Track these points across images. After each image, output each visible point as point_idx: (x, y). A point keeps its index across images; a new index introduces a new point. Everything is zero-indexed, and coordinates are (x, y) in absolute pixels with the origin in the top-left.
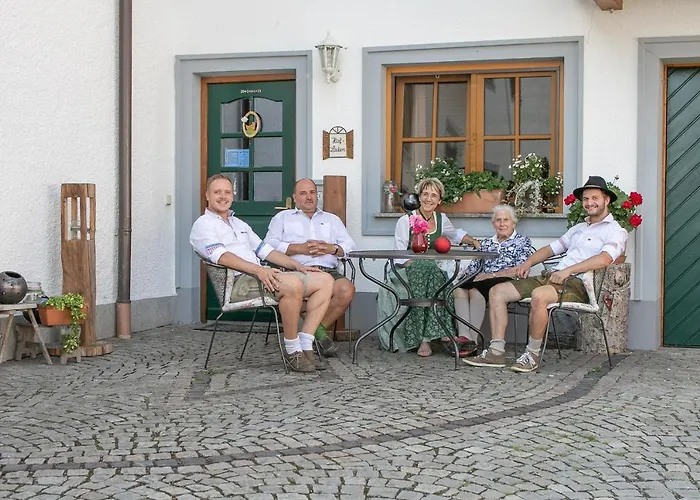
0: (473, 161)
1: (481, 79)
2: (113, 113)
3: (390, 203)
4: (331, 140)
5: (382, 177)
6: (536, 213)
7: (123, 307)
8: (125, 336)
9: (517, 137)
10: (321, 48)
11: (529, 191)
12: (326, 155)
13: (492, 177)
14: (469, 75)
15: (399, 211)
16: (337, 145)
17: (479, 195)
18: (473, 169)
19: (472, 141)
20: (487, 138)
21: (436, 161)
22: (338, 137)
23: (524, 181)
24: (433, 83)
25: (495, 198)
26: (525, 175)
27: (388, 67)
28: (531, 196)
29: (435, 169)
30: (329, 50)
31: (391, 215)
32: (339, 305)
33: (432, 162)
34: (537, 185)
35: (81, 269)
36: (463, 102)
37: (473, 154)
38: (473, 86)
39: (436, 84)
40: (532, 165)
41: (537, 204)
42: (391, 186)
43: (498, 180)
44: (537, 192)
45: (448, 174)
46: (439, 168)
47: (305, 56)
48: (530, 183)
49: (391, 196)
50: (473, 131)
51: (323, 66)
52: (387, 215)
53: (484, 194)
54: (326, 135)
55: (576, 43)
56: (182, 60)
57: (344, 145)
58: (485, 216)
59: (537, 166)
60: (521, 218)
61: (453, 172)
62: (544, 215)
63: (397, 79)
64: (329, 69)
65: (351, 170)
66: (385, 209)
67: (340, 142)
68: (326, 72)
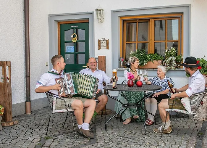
0: (151, 50)
1: (153, 20)
2: (23, 35)
3: (122, 65)
4: (101, 43)
5: (119, 56)
6: (174, 68)
7: (28, 103)
8: (29, 113)
9: (166, 41)
10: (97, 10)
11: (171, 61)
12: (99, 48)
13: (157, 55)
14: (149, 19)
15: (125, 68)
16: (103, 45)
17: (153, 62)
18: (151, 53)
19: (150, 43)
20: (155, 41)
21: (138, 50)
22: (103, 42)
23: (169, 57)
24: (136, 22)
25: (159, 63)
26: (169, 55)
27: (121, 17)
28: (172, 63)
29: (137, 53)
30: (100, 11)
31: (122, 69)
32: (102, 105)
33: (136, 50)
34: (174, 58)
35: (5, 93)
36: (147, 29)
37: (151, 47)
38: (150, 23)
39: (137, 23)
40: (172, 51)
41: (174, 65)
42: (122, 59)
43: (160, 57)
44: (174, 61)
45: (142, 55)
46: (139, 52)
47: (92, 13)
48: (171, 58)
49: (122, 62)
50: (151, 39)
51: (98, 17)
52: (121, 69)
53: (155, 62)
54: (99, 41)
55: (188, 6)
56: (51, 16)
57: (105, 45)
58: (155, 70)
59: (174, 51)
60: (168, 71)
61: (143, 54)
62: (177, 69)
63: (124, 21)
64: (99, 18)
65: (108, 54)
66: (120, 67)
67: (104, 44)
68: (98, 19)
